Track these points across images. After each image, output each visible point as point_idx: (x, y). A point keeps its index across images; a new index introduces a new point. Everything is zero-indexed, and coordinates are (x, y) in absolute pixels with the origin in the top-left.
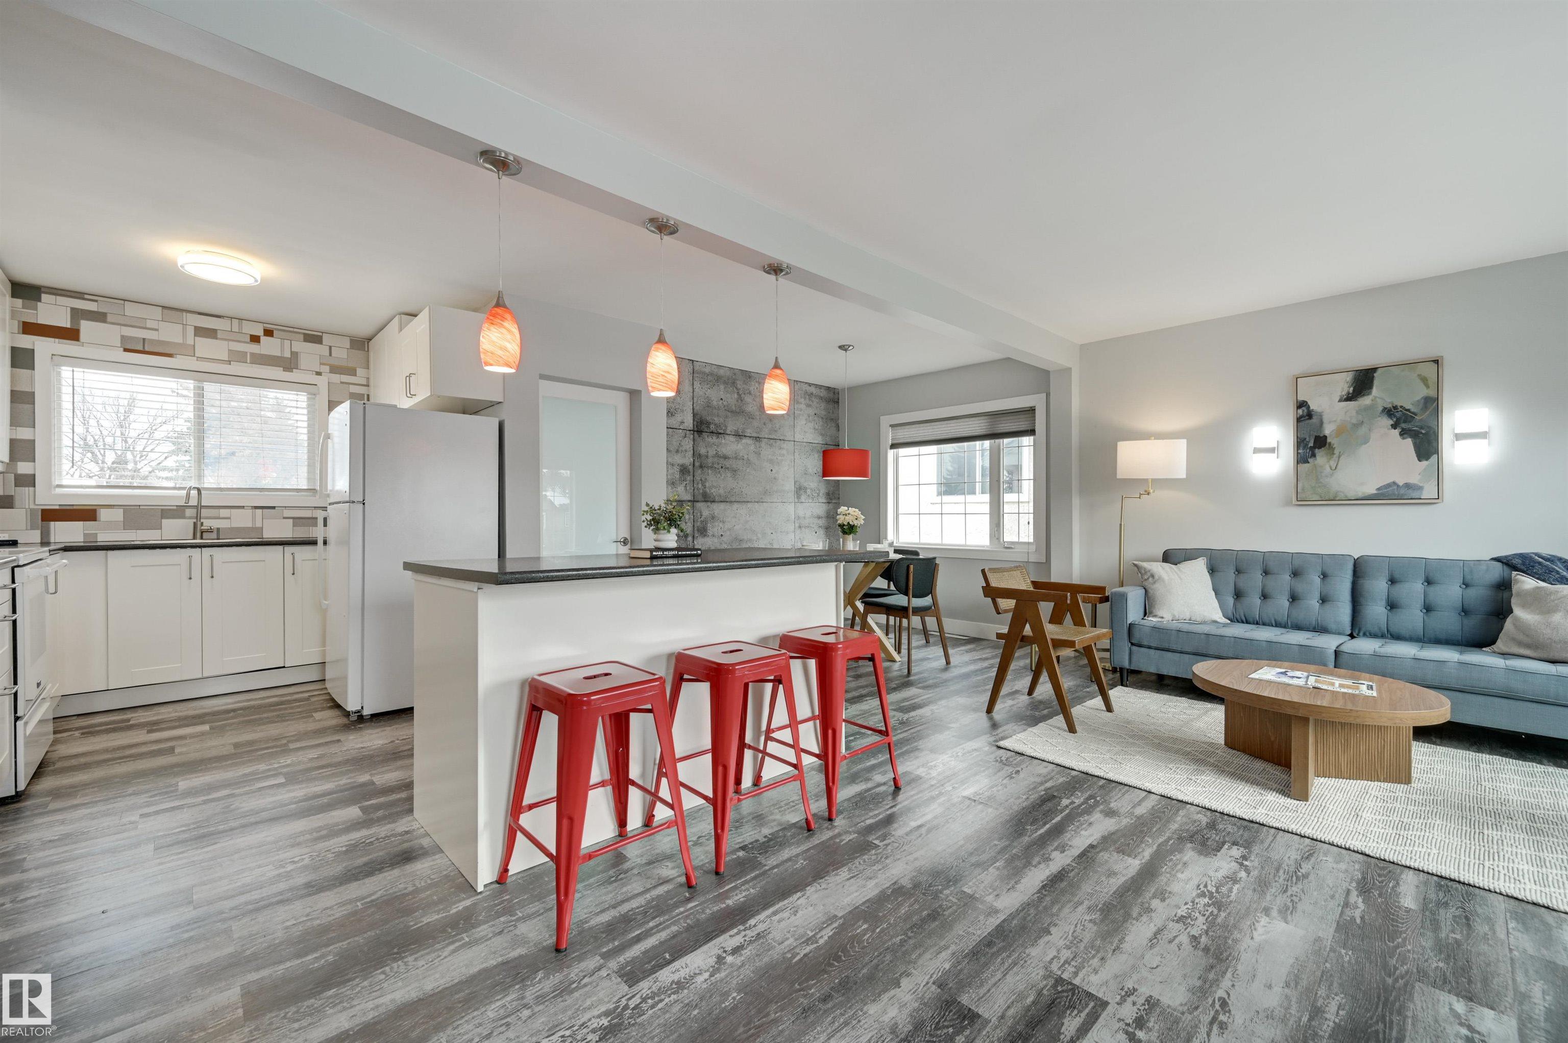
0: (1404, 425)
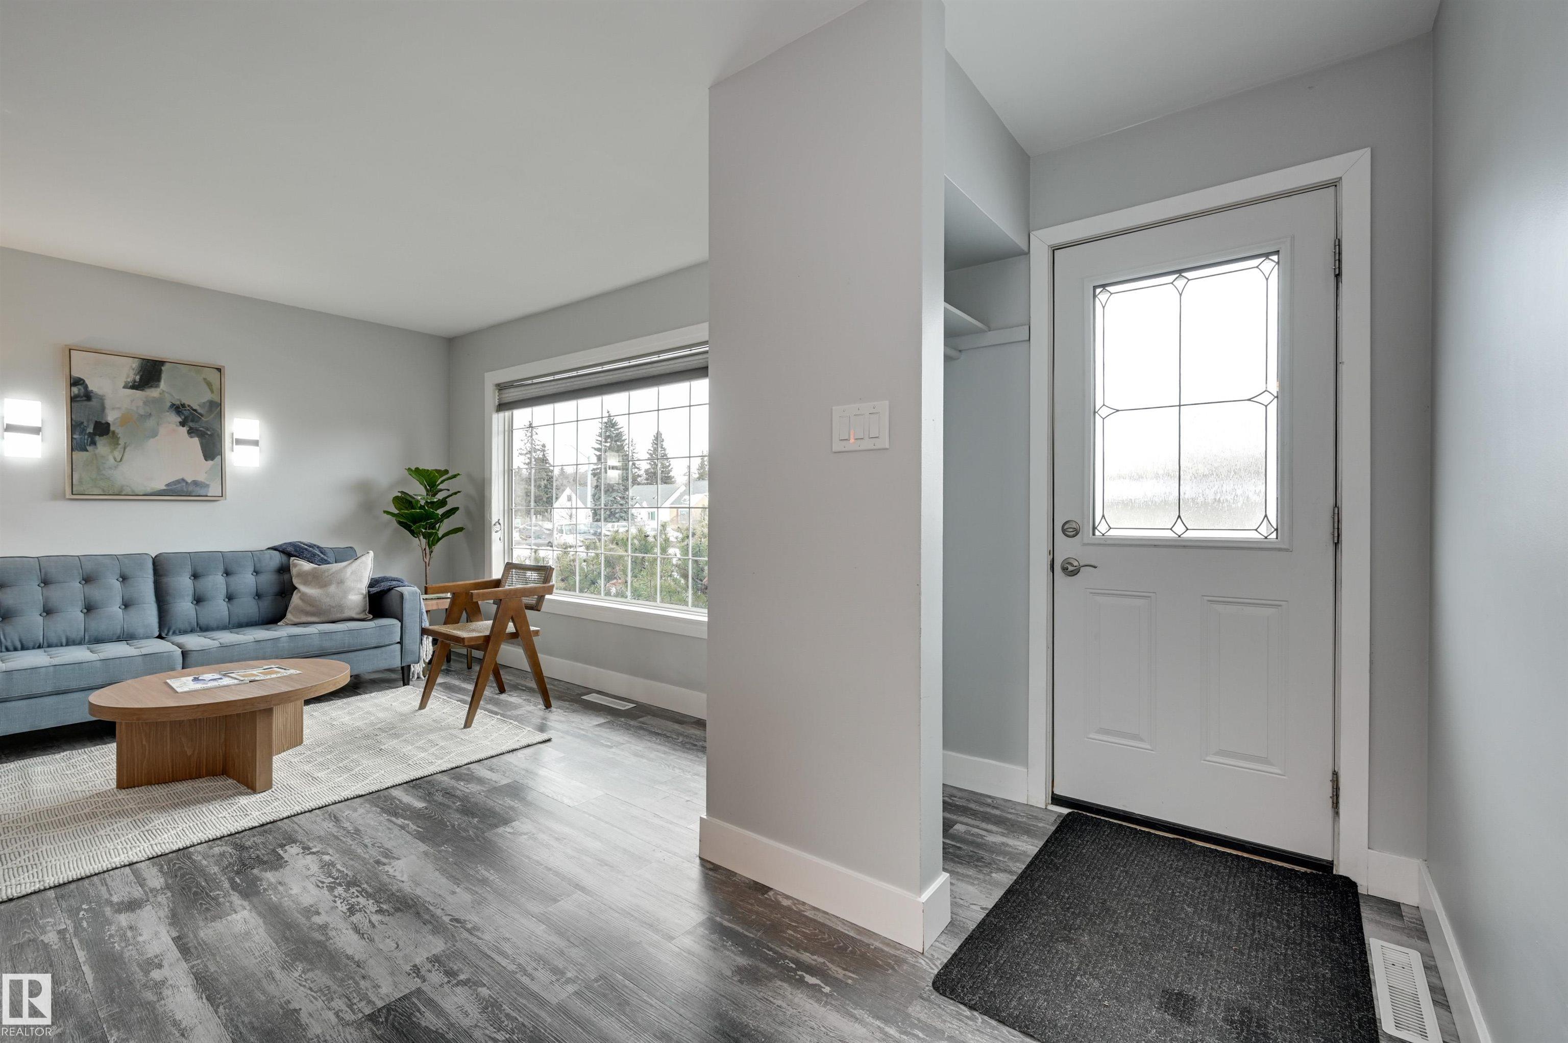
0: (191, 424)
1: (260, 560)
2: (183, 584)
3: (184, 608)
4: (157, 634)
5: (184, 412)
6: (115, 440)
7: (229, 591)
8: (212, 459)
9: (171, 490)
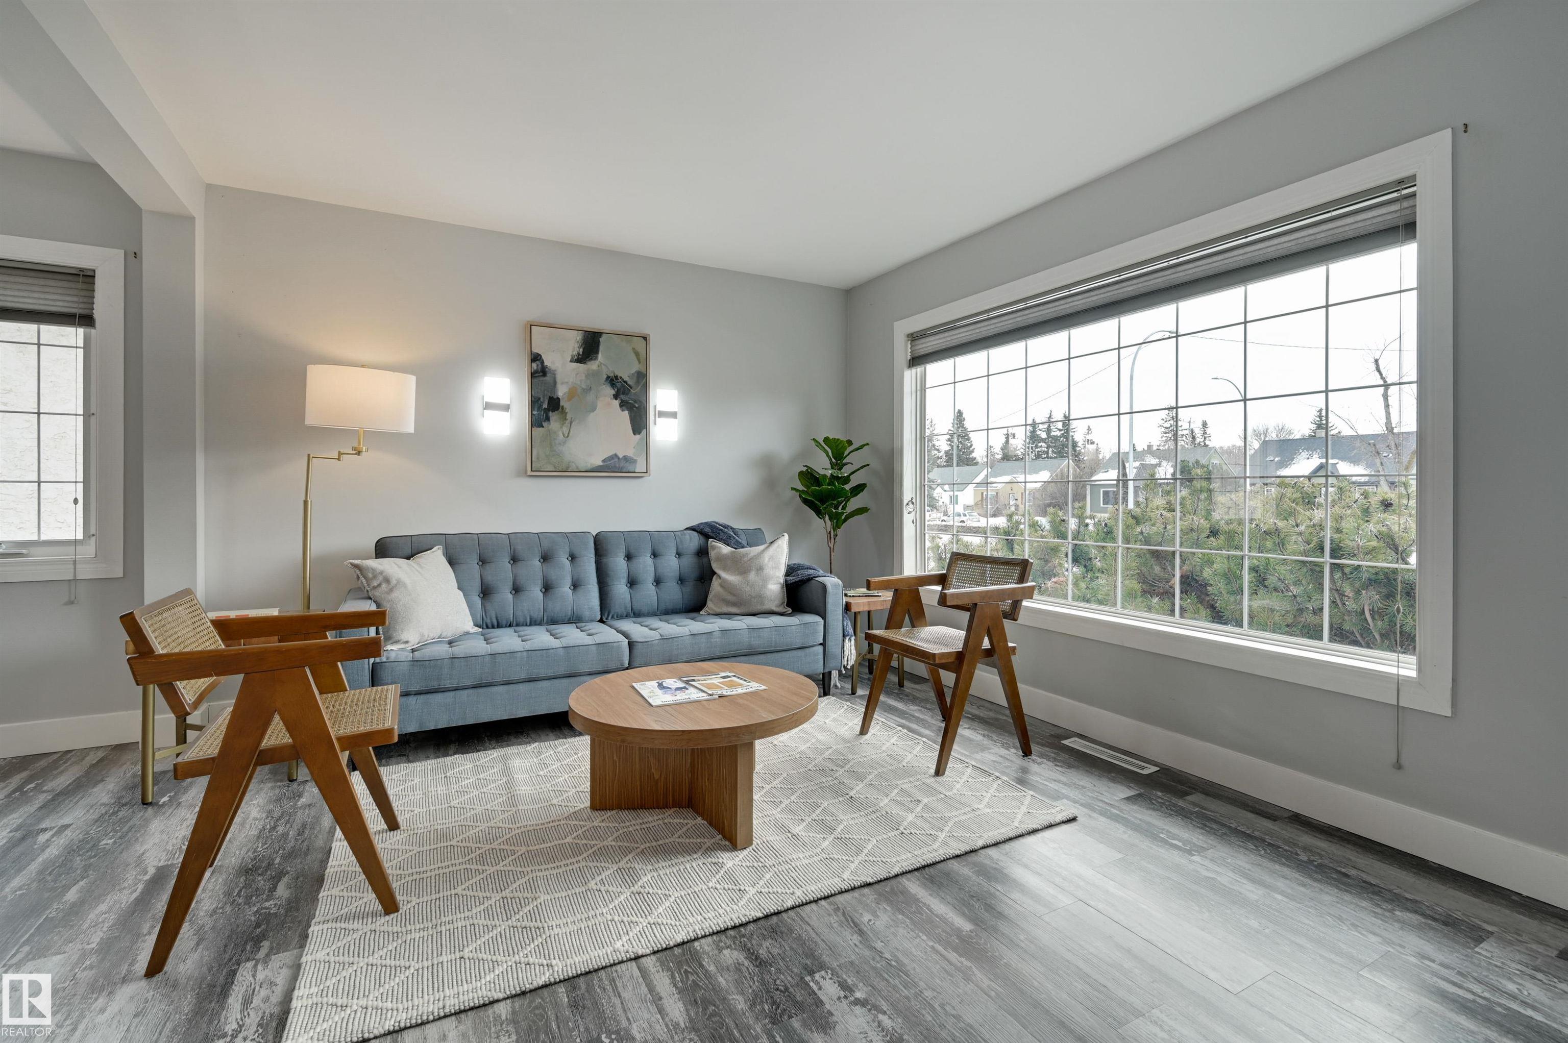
0: (622, 397)
1: (681, 541)
2: (618, 564)
3: (620, 589)
4: (599, 618)
5: (617, 384)
6: (564, 413)
7: (657, 575)
8: (639, 433)
9: (606, 466)
